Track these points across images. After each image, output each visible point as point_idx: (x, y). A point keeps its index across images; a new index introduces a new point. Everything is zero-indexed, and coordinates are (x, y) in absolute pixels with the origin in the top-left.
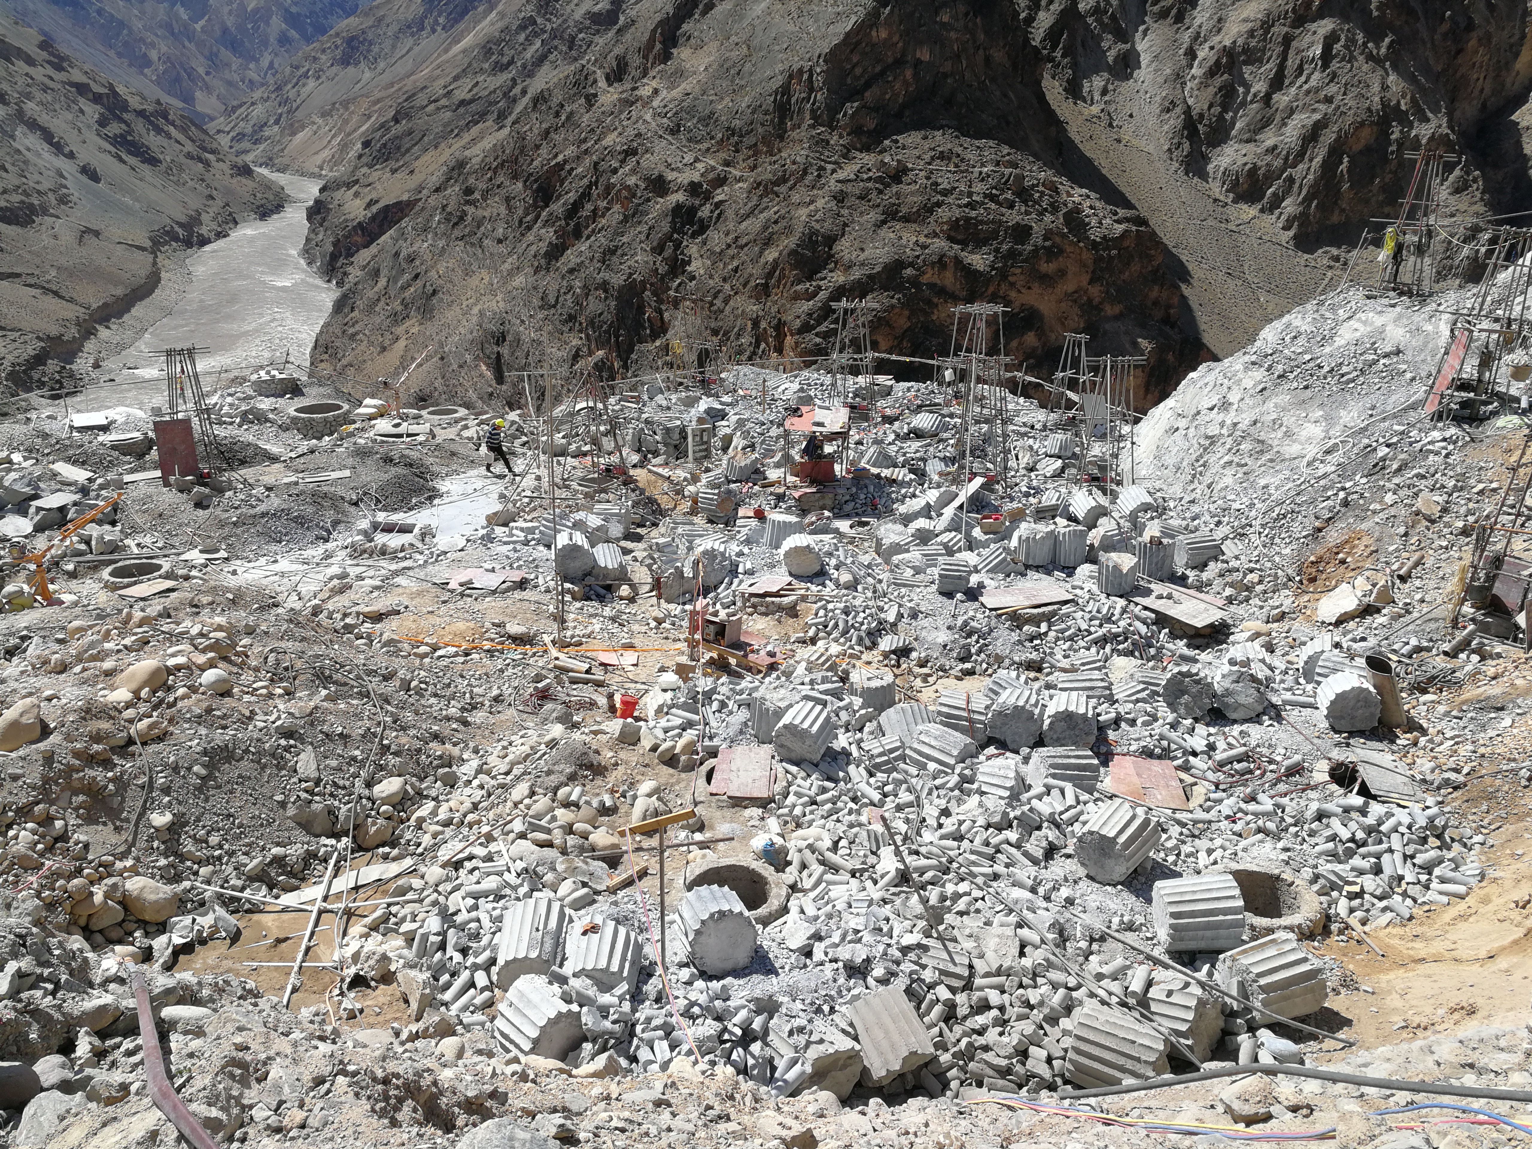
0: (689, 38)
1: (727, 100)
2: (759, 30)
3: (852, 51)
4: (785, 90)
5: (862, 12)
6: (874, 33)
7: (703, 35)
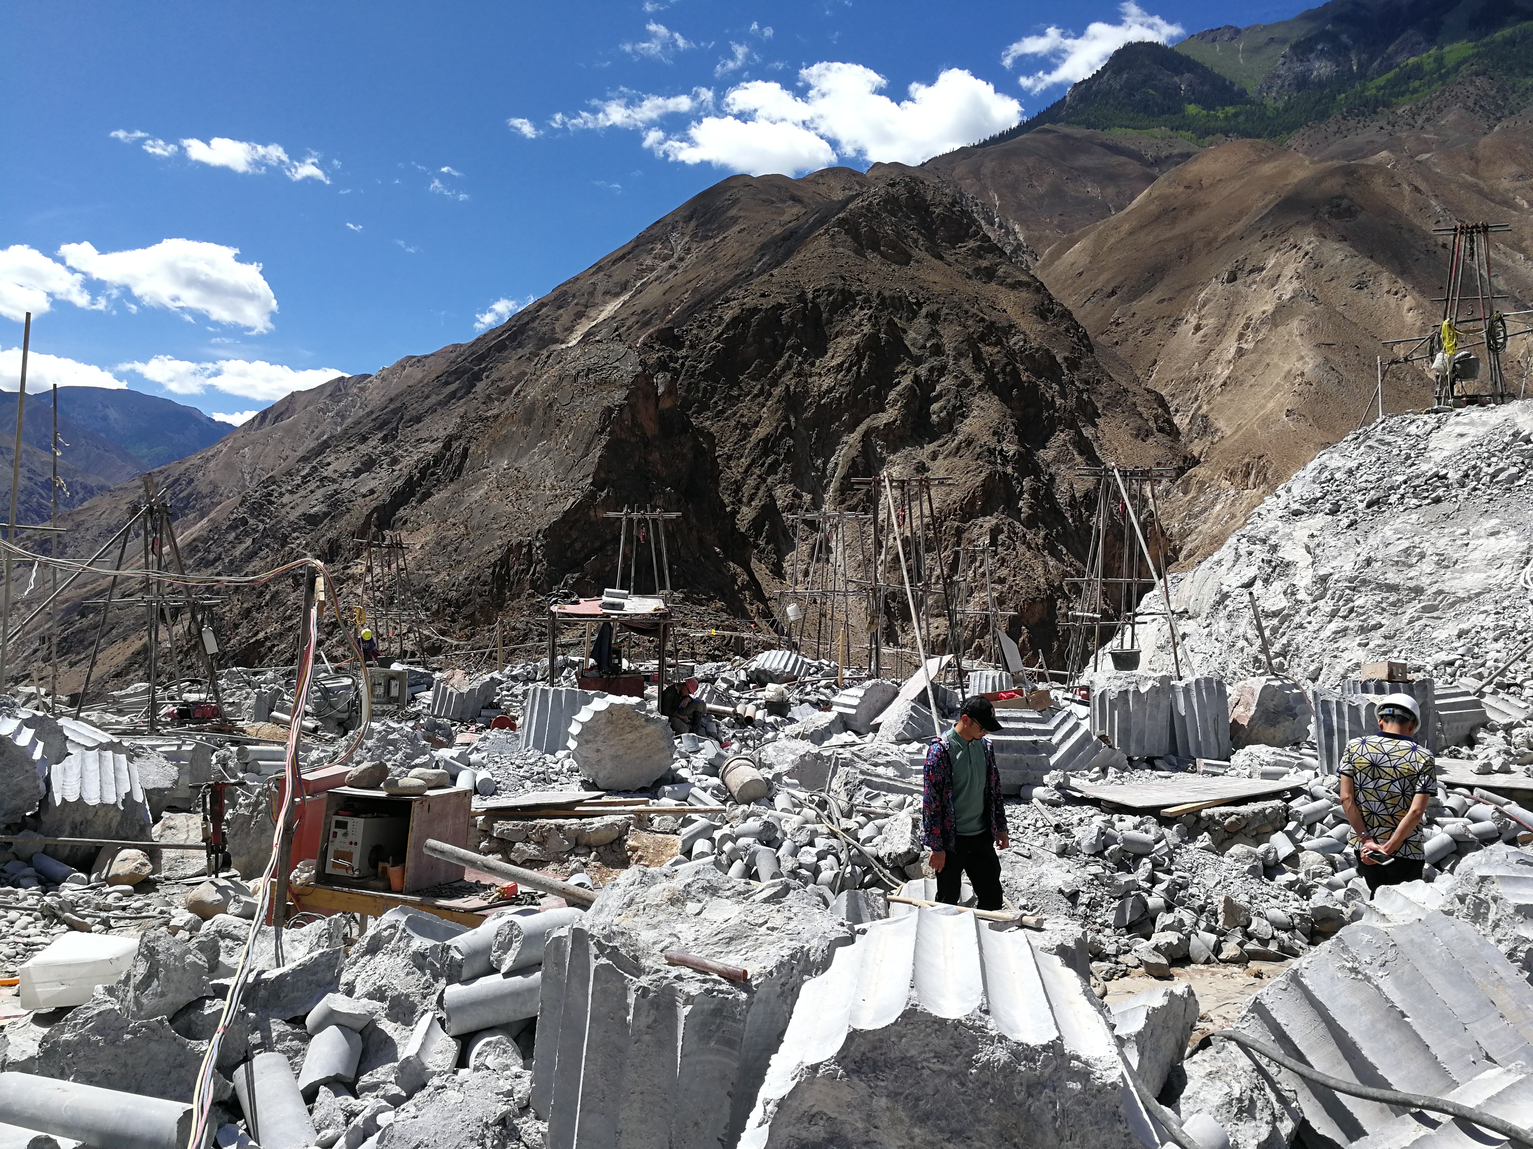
0: (406, 522)
1: (443, 574)
2: (477, 513)
3: (571, 528)
4: (504, 562)
5: (579, 495)
6: (592, 513)
7: (420, 520)
